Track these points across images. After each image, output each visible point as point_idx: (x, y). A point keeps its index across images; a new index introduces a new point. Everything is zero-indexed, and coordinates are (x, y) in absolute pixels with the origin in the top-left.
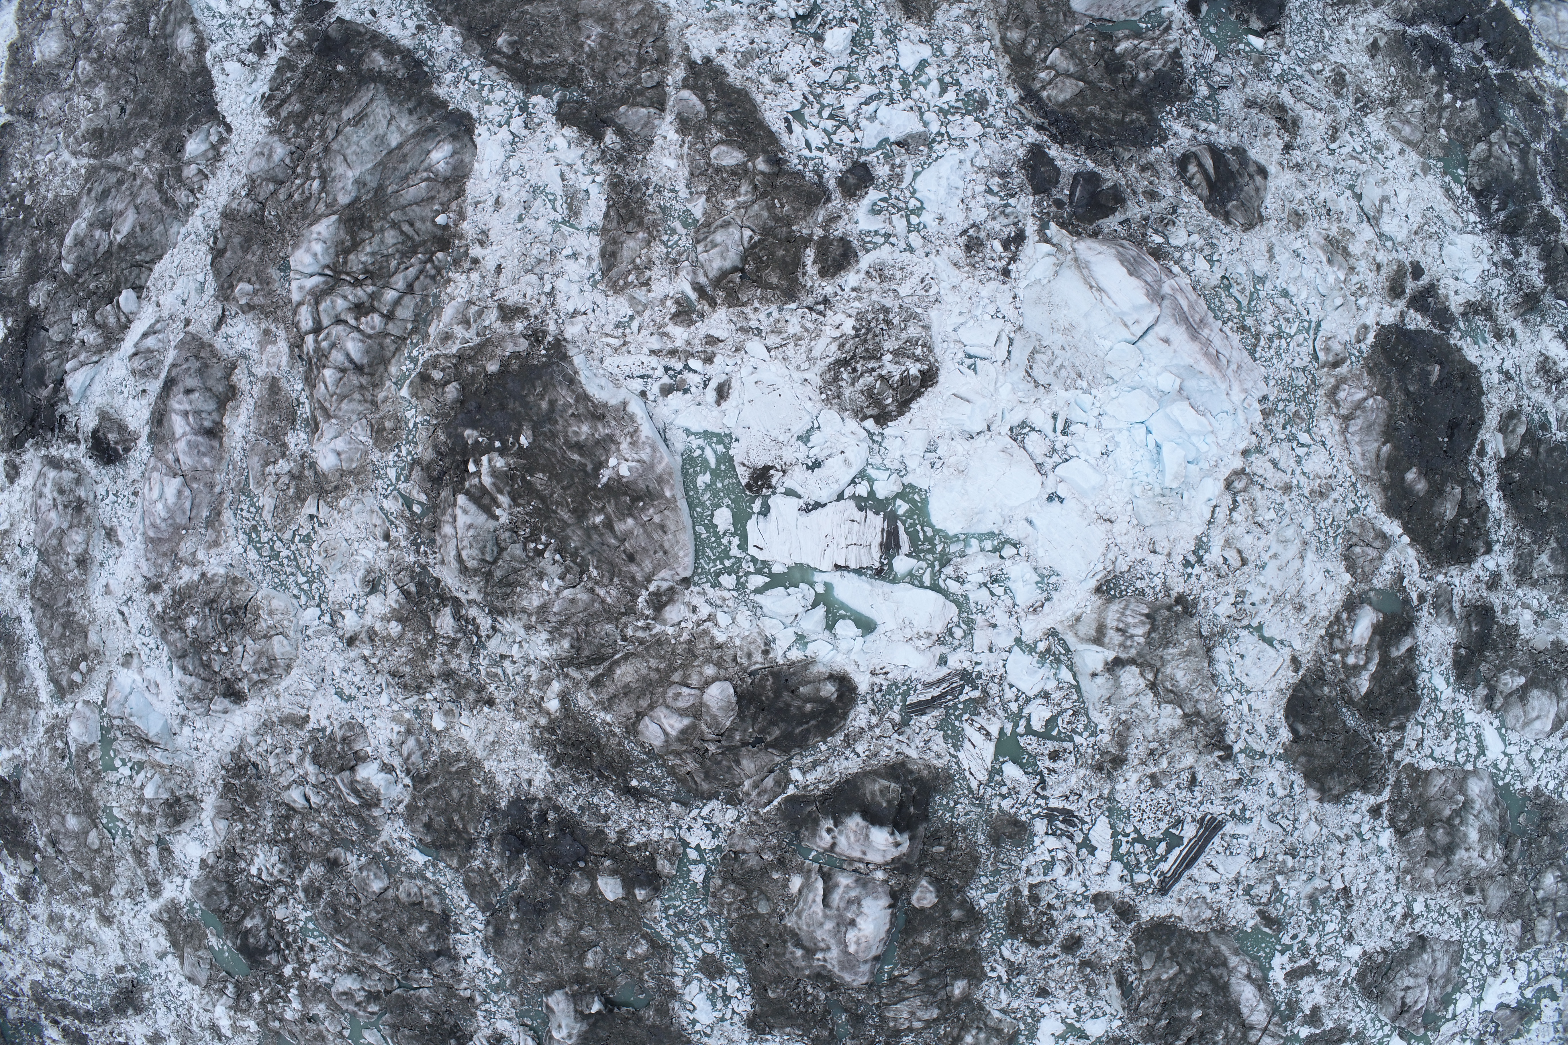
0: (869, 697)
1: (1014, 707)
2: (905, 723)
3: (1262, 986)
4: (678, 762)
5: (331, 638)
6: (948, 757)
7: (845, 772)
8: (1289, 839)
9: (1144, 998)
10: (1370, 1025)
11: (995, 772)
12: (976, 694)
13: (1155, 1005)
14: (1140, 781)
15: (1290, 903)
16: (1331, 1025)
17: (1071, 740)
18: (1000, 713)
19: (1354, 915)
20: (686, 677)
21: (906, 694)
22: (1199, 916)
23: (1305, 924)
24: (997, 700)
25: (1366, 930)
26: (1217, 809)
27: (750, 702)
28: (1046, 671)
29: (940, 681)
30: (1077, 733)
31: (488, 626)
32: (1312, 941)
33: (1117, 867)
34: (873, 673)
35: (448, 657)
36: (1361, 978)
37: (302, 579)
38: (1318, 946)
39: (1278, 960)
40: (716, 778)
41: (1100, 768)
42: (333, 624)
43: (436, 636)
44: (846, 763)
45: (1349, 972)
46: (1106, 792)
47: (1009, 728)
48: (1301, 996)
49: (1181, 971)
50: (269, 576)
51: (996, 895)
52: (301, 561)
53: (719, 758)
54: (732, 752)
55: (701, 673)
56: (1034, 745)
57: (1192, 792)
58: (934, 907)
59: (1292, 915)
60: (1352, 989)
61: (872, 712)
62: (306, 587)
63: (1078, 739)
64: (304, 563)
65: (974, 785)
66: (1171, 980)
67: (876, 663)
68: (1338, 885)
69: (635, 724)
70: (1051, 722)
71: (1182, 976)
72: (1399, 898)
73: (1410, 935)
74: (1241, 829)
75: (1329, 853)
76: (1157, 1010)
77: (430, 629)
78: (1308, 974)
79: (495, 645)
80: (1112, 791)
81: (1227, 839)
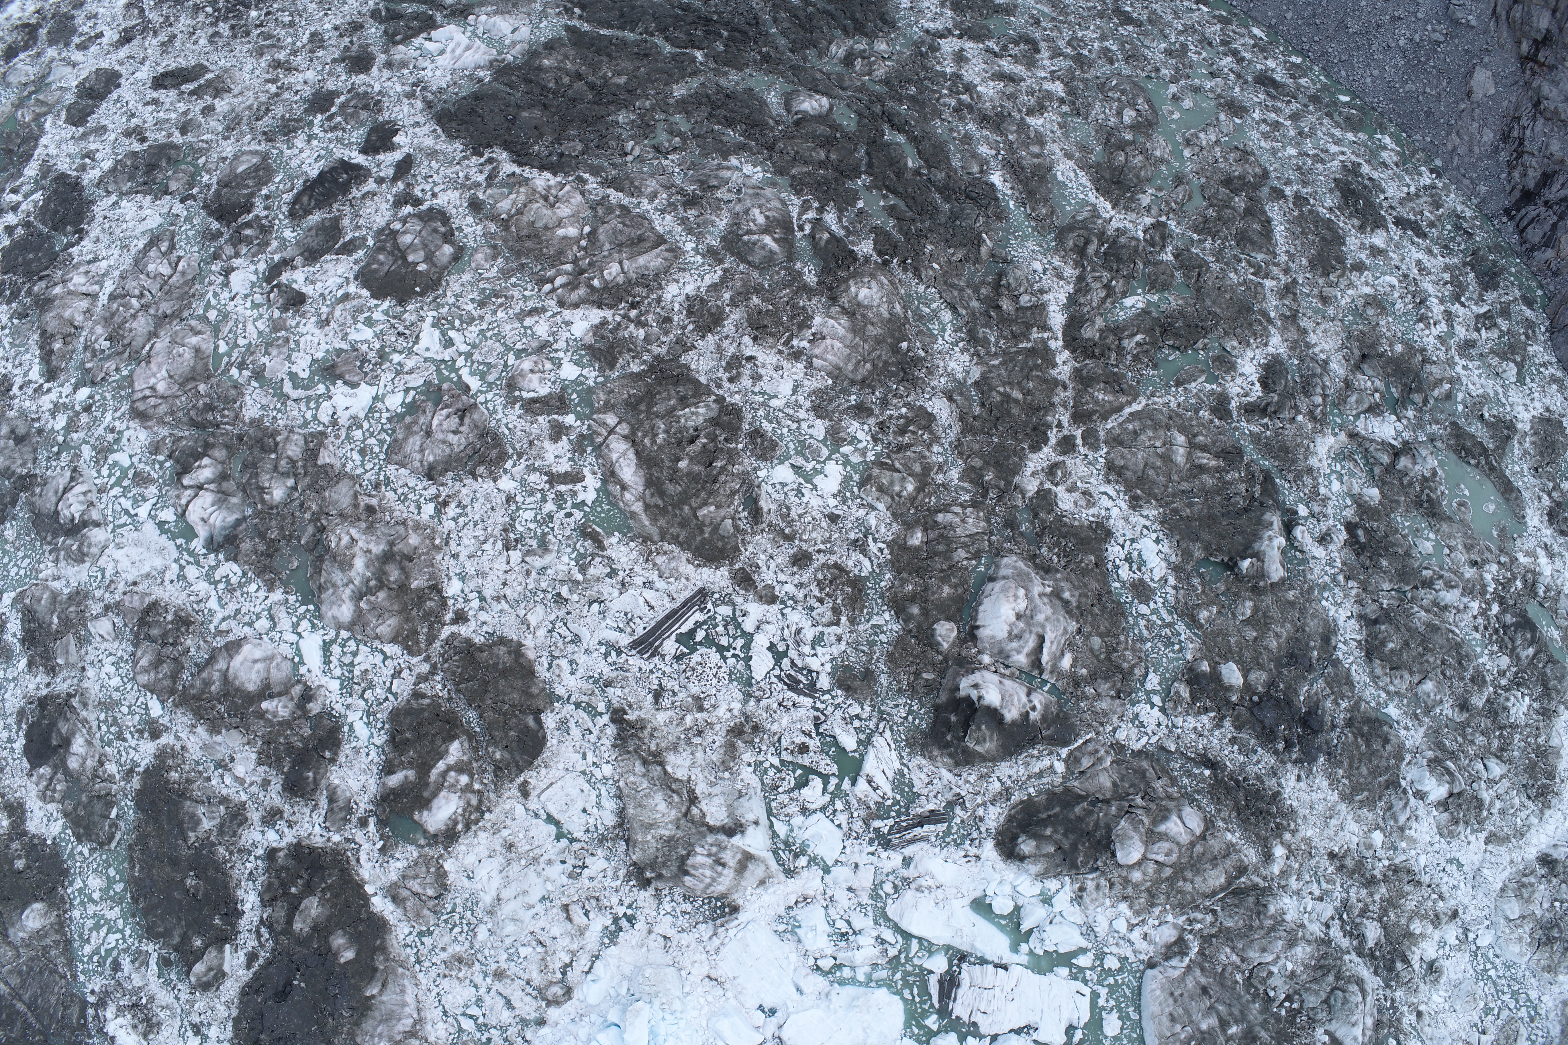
0: (984, 835)
1: (839, 805)
2: (950, 805)
3: (610, 475)
4: (1170, 790)
5: (1468, 918)
6: (911, 765)
7: (1012, 763)
8: (562, 613)
9: (734, 492)
10: (499, 408)
11: (866, 743)
12: (877, 824)
13: (725, 482)
14: (714, 707)
15: (569, 550)
16: (541, 419)
17: (782, 762)
18: (854, 801)
19: (501, 520)
20: (1158, 872)
21: (948, 833)
22: (670, 560)
23: (556, 525)
24: (855, 814)
25: (490, 502)
26: (635, 662)
27: (1099, 842)
28: (800, 836)
29: (912, 841)
30: (776, 768)
31: (1333, 929)
32: (550, 507)
33: (749, 625)
34: (978, 858)
35: (1369, 900)
36: (503, 457)
37: (1492, 973)
38: (544, 500)
39: (590, 496)
40: (1135, 771)
41: (756, 728)
42: (1466, 930)
43: (1380, 920)
44: (1012, 772)
45: (514, 466)
46: (752, 703)
47: (846, 785)
48: (569, 455)
49: (694, 511)
50: (1520, 975)
51: (874, 621)
52: (1493, 990)
53: (1131, 790)
54: (1119, 795)
55: (1144, 874)
56: (823, 763)
57: (660, 685)
58: (937, 621)
59: (568, 538)
60: (514, 448)
61: (981, 819)
62: (1489, 966)
63: (776, 761)
64: (1489, 989)
65: (888, 734)
66: (705, 504)
67: (973, 868)
68: (515, 556)
69: (1207, 829)
70: (802, 783)
71: (694, 505)
72: (449, 525)
73: (443, 485)
74: (612, 636)
75: (519, 589)
76: (723, 478)
77: (1385, 927)
78: (559, 475)
79: (1327, 910)
80: (745, 702)
81: (629, 630)
